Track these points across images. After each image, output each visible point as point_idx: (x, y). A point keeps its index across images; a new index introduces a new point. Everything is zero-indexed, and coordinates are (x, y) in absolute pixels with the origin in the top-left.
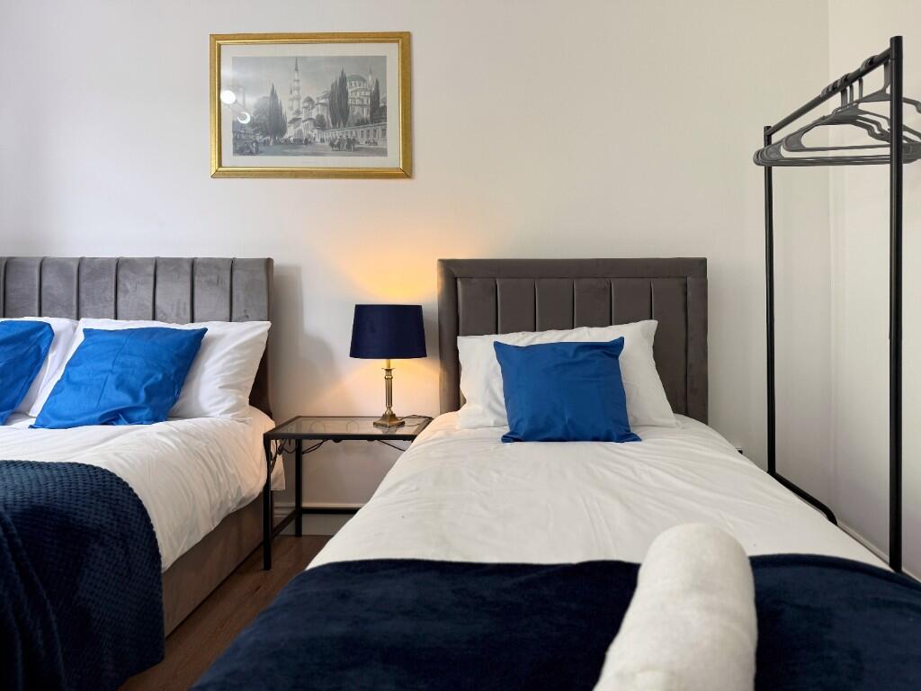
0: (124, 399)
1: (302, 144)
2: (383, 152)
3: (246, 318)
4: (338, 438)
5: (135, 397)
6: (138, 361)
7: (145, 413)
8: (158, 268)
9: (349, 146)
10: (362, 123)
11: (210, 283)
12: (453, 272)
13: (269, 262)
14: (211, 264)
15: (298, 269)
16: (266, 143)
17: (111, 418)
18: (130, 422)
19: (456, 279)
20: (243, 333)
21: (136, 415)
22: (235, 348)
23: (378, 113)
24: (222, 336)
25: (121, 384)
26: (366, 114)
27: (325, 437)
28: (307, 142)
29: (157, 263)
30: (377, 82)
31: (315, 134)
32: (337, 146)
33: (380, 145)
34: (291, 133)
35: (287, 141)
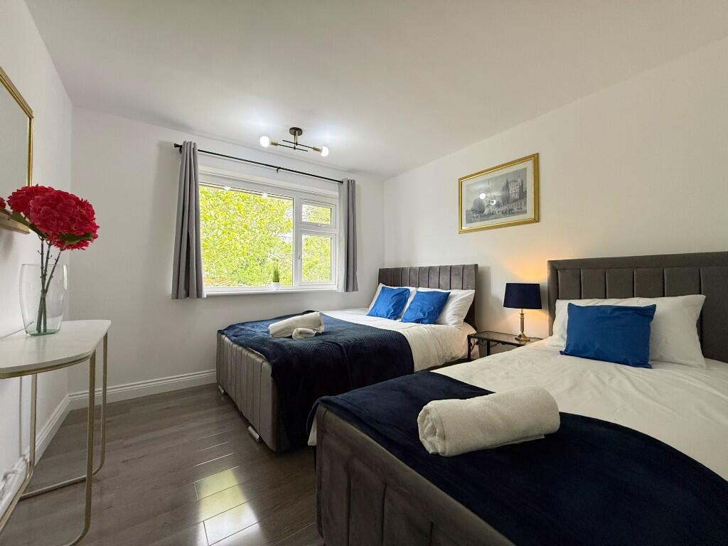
0: (421, 315)
1: (491, 215)
2: (525, 212)
3: (468, 288)
4: (504, 343)
5: (424, 315)
6: (427, 303)
7: (427, 321)
8: (441, 269)
9: (510, 212)
10: (515, 201)
11: (456, 275)
12: (555, 267)
13: (476, 266)
14: (457, 267)
15: (489, 268)
16: (477, 217)
17: (418, 321)
18: (422, 323)
19: (557, 270)
20: (463, 295)
21: (424, 321)
22: (460, 300)
23: (523, 194)
24: (456, 295)
25: (421, 311)
26: (517, 197)
27: (499, 342)
28: (493, 214)
29: (440, 268)
30: (522, 181)
31: (496, 210)
32: (505, 213)
33: (524, 209)
34: (486, 211)
35: (485, 215)
